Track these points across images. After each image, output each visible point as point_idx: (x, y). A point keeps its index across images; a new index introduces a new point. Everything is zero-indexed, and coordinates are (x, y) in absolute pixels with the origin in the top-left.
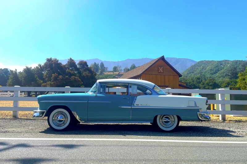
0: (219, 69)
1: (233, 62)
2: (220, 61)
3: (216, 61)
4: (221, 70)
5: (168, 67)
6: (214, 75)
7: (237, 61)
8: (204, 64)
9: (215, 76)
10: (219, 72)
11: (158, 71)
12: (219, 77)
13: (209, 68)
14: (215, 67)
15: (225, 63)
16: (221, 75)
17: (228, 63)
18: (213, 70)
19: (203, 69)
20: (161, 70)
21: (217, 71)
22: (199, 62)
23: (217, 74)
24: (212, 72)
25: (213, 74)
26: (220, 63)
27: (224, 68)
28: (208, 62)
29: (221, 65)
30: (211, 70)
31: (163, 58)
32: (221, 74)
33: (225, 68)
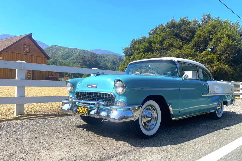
0: (69, 55)
1: (81, 50)
2: (71, 49)
3: (67, 48)
4: (72, 56)
5: (36, 47)
6: (66, 60)
7: (85, 50)
8: (57, 49)
9: (67, 62)
10: (70, 58)
11: (24, 50)
12: (70, 63)
13: (61, 53)
14: (66, 53)
15: (75, 50)
16: (71, 61)
17: (77, 51)
18: (64, 56)
19: (55, 53)
20: (27, 49)
21: (68, 57)
22: (51, 46)
23: (68, 60)
24: (64, 57)
25: (64, 59)
26: (71, 50)
27: (73, 55)
28: (60, 48)
29: (72, 52)
30: (63, 55)
31: (30, 36)
32: (72, 59)
33: (75, 55)
